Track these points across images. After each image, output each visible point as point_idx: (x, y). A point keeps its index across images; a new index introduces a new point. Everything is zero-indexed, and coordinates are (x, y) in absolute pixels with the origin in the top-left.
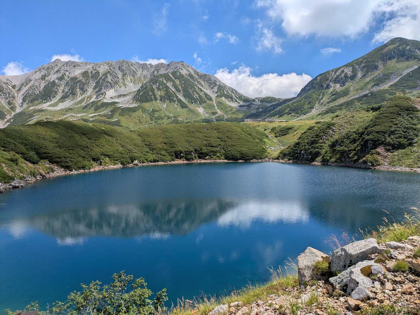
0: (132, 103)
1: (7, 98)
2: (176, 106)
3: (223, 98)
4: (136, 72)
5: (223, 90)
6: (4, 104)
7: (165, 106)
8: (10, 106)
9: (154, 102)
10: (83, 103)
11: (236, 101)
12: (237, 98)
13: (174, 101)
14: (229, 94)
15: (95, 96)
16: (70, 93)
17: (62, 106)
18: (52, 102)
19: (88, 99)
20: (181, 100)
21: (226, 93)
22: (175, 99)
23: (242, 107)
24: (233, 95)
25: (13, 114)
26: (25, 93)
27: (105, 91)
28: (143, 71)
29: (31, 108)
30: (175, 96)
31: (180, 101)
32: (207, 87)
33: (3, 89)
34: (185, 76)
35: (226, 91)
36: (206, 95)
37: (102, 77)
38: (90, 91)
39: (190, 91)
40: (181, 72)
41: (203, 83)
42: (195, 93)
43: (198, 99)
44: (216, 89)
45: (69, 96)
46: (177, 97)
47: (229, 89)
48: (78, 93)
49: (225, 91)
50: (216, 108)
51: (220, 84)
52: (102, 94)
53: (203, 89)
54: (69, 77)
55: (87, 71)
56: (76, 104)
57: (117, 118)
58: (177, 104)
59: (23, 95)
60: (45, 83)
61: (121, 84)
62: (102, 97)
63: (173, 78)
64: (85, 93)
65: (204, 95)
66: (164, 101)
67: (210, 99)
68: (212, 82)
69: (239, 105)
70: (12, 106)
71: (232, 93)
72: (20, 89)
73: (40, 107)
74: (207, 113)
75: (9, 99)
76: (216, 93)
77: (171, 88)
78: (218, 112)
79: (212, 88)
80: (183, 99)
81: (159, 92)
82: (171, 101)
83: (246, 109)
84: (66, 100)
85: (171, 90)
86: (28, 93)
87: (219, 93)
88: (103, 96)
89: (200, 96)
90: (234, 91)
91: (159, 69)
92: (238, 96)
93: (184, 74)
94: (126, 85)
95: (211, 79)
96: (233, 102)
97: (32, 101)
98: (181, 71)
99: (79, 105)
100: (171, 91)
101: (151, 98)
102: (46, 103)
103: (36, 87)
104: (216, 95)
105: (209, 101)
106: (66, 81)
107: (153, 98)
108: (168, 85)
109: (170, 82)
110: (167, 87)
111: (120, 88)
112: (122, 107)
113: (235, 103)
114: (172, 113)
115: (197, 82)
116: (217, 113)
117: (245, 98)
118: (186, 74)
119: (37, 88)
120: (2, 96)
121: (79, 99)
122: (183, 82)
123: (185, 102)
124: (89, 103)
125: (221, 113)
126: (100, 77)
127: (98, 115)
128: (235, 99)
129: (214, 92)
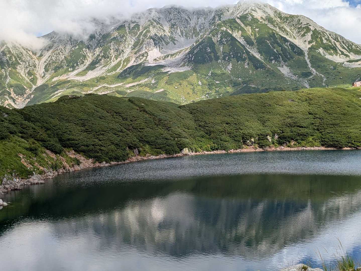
0: (184, 65)
1: (27, 68)
2: (246, 67)
3: (321, 50)
4: (189, 20)
5: (321, 38)
6: (24, 76)
7: (230, 67)
8: (30, 78)
9: (214, 62)
10: (118, 69)
11: (343, 53)
12: (344, 48)
13: (244, 60)
14: (331, 43)
15: (134, 59)
16: (102, 56)
17: (92, 75)
18: (80, 70)
19: (125, 64)
20: (255, 57)
21: (325, 41)
22: (245, 56)
23: (353, 63)
24: (338, 44)
25: (34, 87)
26: (47, 60)
27: (146, 51)
28: (198, 19)
29: (55, 79)
30: (244, 51)
31: (252, 59)
32: (294, 35)
33: (23, 56)
34: (261, 21)
35: (325, 39)
36: (293, 46)
37: (142, 32)
38: (127, 53)
39: (268, 42)
40: (254, 16)
41: (288, 30)
42: (275, 45)
43: (280, 54)
44: (309, 37)
45: (101, 60)
46: (248, 53)
47: (330, 35)
48: (112, 56)
49: (323, 38)
50: (310, 65)
51: (315, 29)
52: (143, 55)
53: (287, 38)
54: (100, 34)
55: (124, 24)
56: (109, 71)
57: (163, 88)
58: (248, 64)
59: (45, 62)
60: (71, 44)
61: (168, 40)
62: (142, 60)
63: (243, 25)
64: (121, 56)
65: (290, 48)
66: (229, 60)
67: (300, 52)
68: (303, 27)
69: (348, 59)
70: (32, 77)
71: (335, 42)
72: (41, 55)
73: (65, 78)
74: (295, 74)
75: (29, 69)
76: (310, 42)
77: (239, 41)
78: (312, 72)
79: (303, 35)
80: (258, 56)
81: (222, 48)
82: (239, 59)
83: (359, 65)
84: (97, 67)
85: (239, 42)
86: (51, 59)
87: (314, 43)
88: (145, 58)
89: (284, 50)
90: (339, 38)
91: (221, 14)
92: (346, 45)
93: (259, 18)
94: (175, 40)
95: (301, 21)
96: (336, 55)
97: (56, 70)
98: (254, 13)
99: (114, 73)
100: (240, 45)
101: (210, 57)
102: (73, 71)
103: (61, 51)
104: (309, 46)
105: (297, 56)
106: (97, 40)
107: (213, 57)
108: (234, 35)
109: (238, 31)
110: (233, 39)
111: (167, 45)
112: (169, 71)
113: (341, 56)
114: (241, 78)
115: (279, 28)
116: (310, 74)
117: (358, 47)
118: (262, 18)
119: (62, 53)
120: (20, 64)
121: (113, 64)
122: (257, 30)
123: (260, 59)
124: (127, 69)
125: (318, 74)
126: (140, 31)
127: (137, 85)
128: (340, 51)
129: (305, 41)
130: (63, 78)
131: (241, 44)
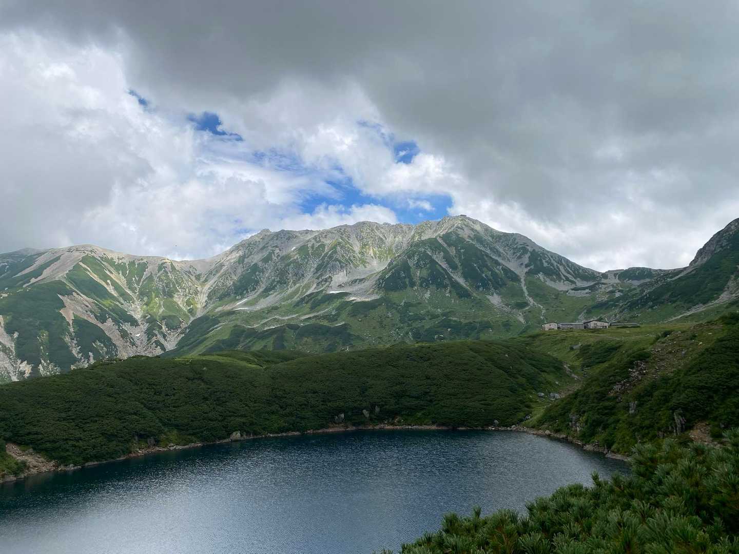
0: (373, 293)
1: (186, 296)
2: (447, 295)
3: (541, 276)
4: (384, 239)
5: (541, 260)
6: (181, 306)
7: (427, 295)
8: (189, 308)
9: (409, 288)
10: (296, 297)
11: (567, 279)
12: (569, 273)
13: (445, 287)
14: (553, 267)
15: (315, 285)
16: (278, 282)
17: (263, 304)
18: (250, 298)
19: (305, 290)
20: (458, 283)
21: (545, 265)
22: (447, 282)
23: (579, 291)
24: (561, 268)
25: (192, 319)
26: (212, 286)
27: (330, 275)
28: (395, 237)
29: (220, 309)
30: (446, 276)
31: (455, 285)
32: (508, 256)
33: (183, 281)
34: (468, 240)
35: (546, 262)
36: (506, 271)
37: (327, 253)
38: (309, 277)
39: (475, 265)
40: (459, 235)
41: (501, 250)
42: (485, 269)
43: (490, 280)
44: (526, 259)
45: (276, 286)
46: (450, 278)
47: (552, 257)
48: (290, 281)
49: (544, 261)
50: (526, 293)
51: (534, 250)
52: (326, 281)
53: (500, 260)
54: (279, 255)
55: (306, 244)
56: (284, 299)
57: (344, 320)
58: (450, 292)
59: (209, 288)
60: (243, 268)
61: (358, 262)
62: (325, 286)
63: (445, 245)
64: (301, 281)
65: (502, 272)
66: (427, 286)
67: (515, 278)
68: (518, 247)
69: (573, 286)
70: (191, 307)
71: (558, 265)
72: (206, 281)
73: (231, 308)
74: (507, 305)
75: (188, 297)
76: (527, 266)
77: (441, 264)
78: (529, 302)
79: (520, 257)
80: (461, 281)
81: (419, 272)
82: (441, 286)
83: (587, 293)
84: (271, 294)
85: (440, 266)
86: (217, 285)
87: (532, 267)
88: (328, 283)
89: (494, 275)
90: (563, 261)
91: (422, 232)
92: (571, 270)
93: (466, 236)
94: (365, 262)
95: (517, 241)
96: (560, 281)
97: (221, 298)
98: (460, 232)
99: (289, 301)
100: (440, 269)
101: (404, 283)
102: (241, 299)
103: (229, 276)
104: (526, 270)
105: (511, 283)
106: (274, 262)
107: (407, 283)
108: (434, 257)
109: (439, 253)
110: (433, 262)
111: (356, 268)
112: (353, 300)
113: (566, 282)
114: (440, 308)
115: (491, 249)
116: (526, 304)
117: (586, 272)
118: (469, 237)
119: (231, 277)
120: (179, 292)
121: (290, 291)
122: (462, 251)
123: (465, 285)
124: (305, 297)
125: (535, 304)
126: (325, 253)
127: (313, 317)
128: (564, 276)
129: (522, 264)
130: (228, 308)
131: (442, 268)
